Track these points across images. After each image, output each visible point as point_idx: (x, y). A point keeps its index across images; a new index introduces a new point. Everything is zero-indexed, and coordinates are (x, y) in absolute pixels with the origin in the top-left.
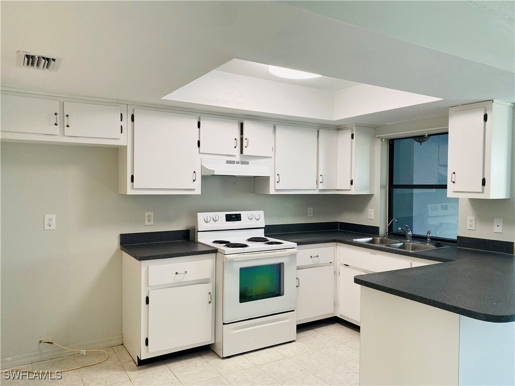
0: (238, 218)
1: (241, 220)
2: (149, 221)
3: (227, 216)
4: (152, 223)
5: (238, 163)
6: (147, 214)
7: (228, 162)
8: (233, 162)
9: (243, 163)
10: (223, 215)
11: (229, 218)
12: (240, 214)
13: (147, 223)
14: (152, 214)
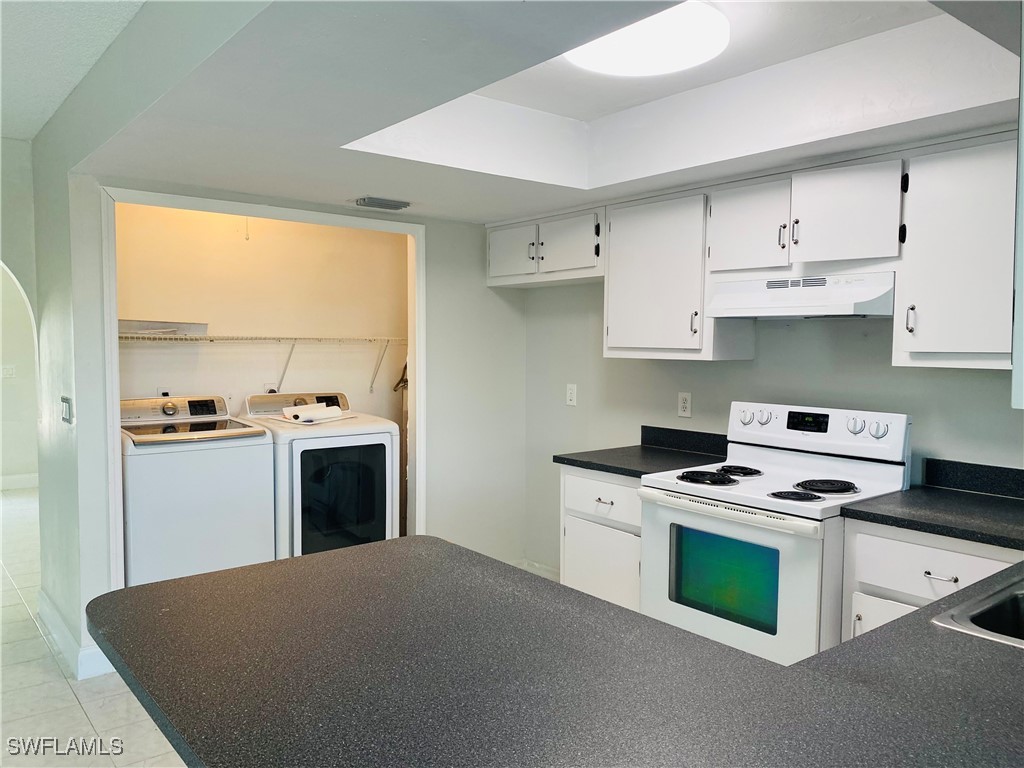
0: (819, 424)
1: (826, 431)
2: (685, 409)
3: (792, 415)
4: (688, 414)
5: (795, 284)
6: (682, 395)
7: (771, 285)
8: (782, 284)
9: (808, 283)
10: (782, 412)
11: (797, 422)
12: (827, 416)
13: (681, 413)
14: (688, 396)
